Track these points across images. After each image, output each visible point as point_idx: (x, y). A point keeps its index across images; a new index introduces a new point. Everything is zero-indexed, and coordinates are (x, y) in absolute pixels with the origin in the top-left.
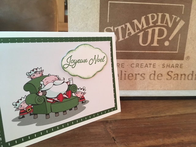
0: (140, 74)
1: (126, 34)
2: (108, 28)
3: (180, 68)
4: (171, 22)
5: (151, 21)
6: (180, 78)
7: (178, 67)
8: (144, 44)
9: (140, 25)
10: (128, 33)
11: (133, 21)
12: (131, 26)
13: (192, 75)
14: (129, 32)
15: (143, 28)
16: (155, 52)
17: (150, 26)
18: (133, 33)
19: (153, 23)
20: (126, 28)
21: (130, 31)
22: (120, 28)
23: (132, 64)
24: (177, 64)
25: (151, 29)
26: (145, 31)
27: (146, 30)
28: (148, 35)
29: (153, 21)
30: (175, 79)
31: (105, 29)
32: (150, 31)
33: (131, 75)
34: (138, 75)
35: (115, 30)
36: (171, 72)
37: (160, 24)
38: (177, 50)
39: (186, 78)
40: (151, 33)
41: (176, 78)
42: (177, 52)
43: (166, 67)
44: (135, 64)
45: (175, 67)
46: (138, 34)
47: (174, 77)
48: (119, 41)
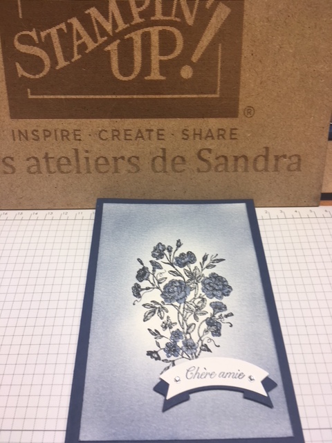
0: (126, 158)
1: (72, 49)
2: (24, 33)
3: (231, 139)
4: (191, 12)
5: (135, 11)
6: (233, 168)
7: (223, 137)
8: (125, 75)
9: (108, 21)
10: (79, 46)
11: (86, 12)
12: (83, 26)
13: (266, 158)
14: (80, 42)
15: (117, 31)
16: (157, 97)
17: (133, 23)
18: (91, 46)
19: (141, 15)
20: (72, 33)
21: (83, 40)
22: (53, 31)
23: (101, 132)
24: (222, 129)
25: (140, 32)
26: (122, 39)
27: (126, 37)
28: (133, 50)
29: (141, 9)
30: (220, 169)
31: (16, 37)
32: (137, 37)
33: (101, 161)
34: (120, 160)
35: (43, 40)
36: (206, 152)
37: (162, 18)
38: (216, 88)
39: (250, 165)
40: (140, 42)
41: (224, 166)
42: (217, 96)
43: (192, 138)
44: (110, 129)
45: (216, 138)
46: (107, 49)
47: (217, 166)
48: (58, 68)
